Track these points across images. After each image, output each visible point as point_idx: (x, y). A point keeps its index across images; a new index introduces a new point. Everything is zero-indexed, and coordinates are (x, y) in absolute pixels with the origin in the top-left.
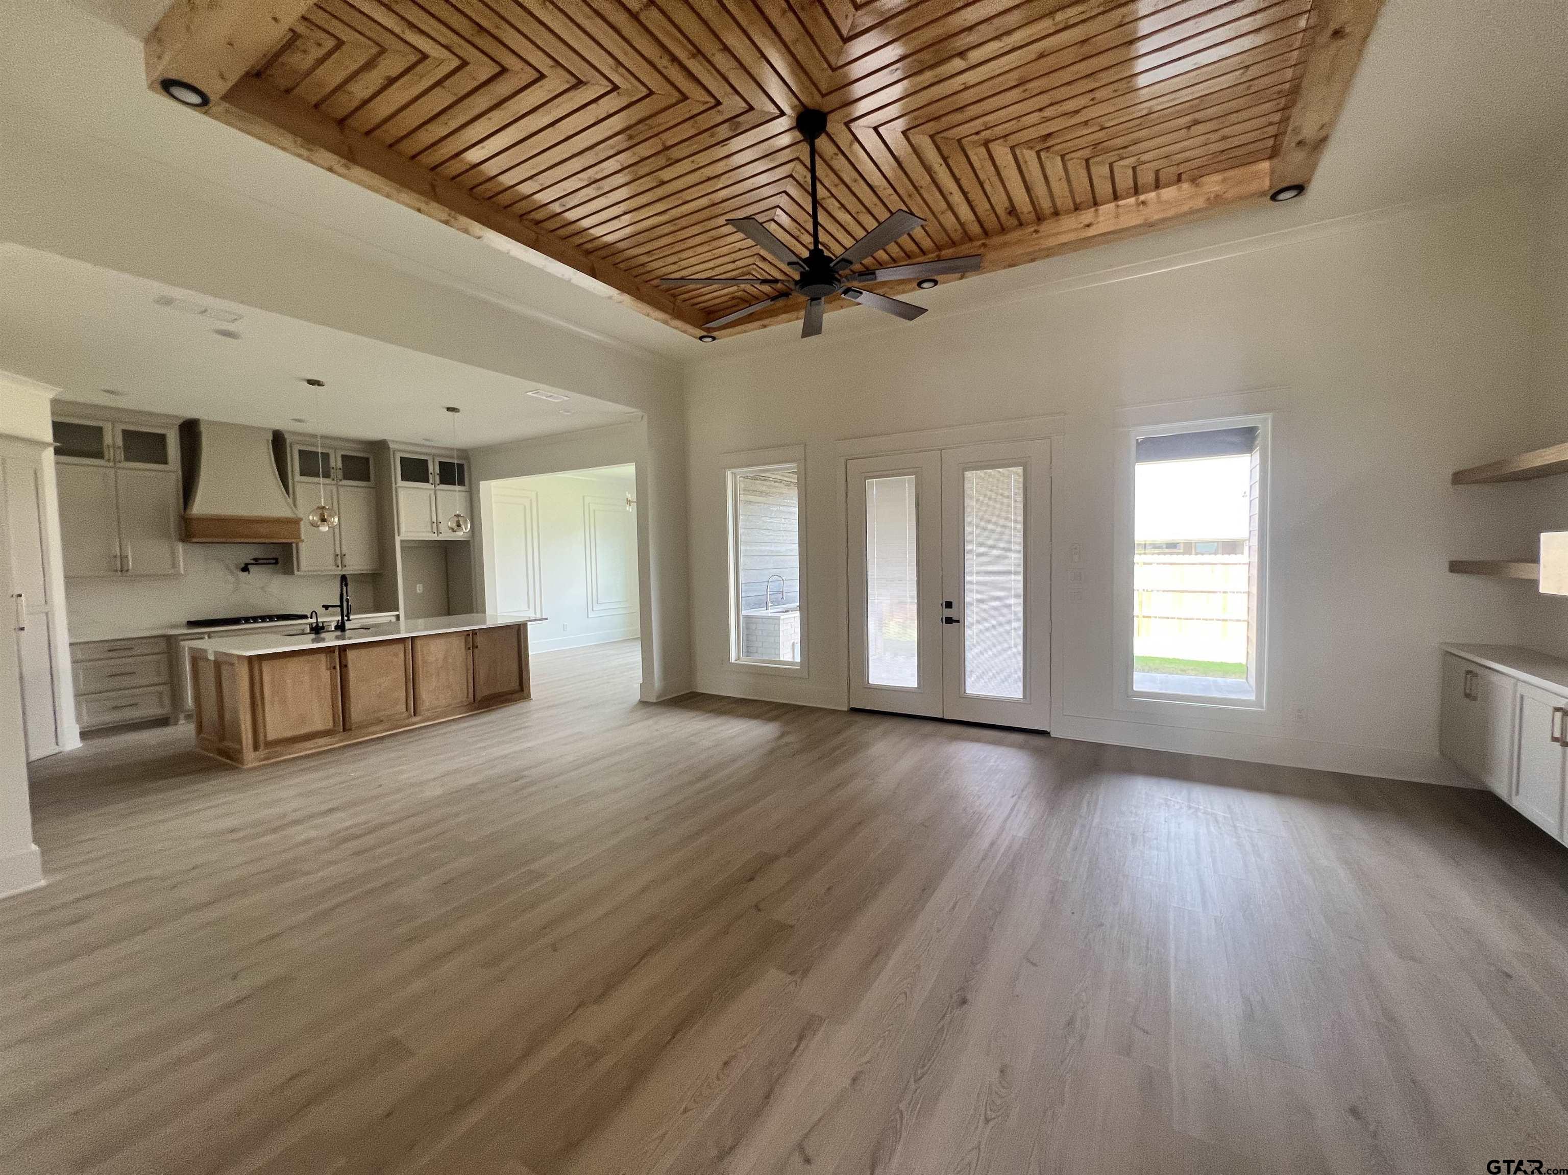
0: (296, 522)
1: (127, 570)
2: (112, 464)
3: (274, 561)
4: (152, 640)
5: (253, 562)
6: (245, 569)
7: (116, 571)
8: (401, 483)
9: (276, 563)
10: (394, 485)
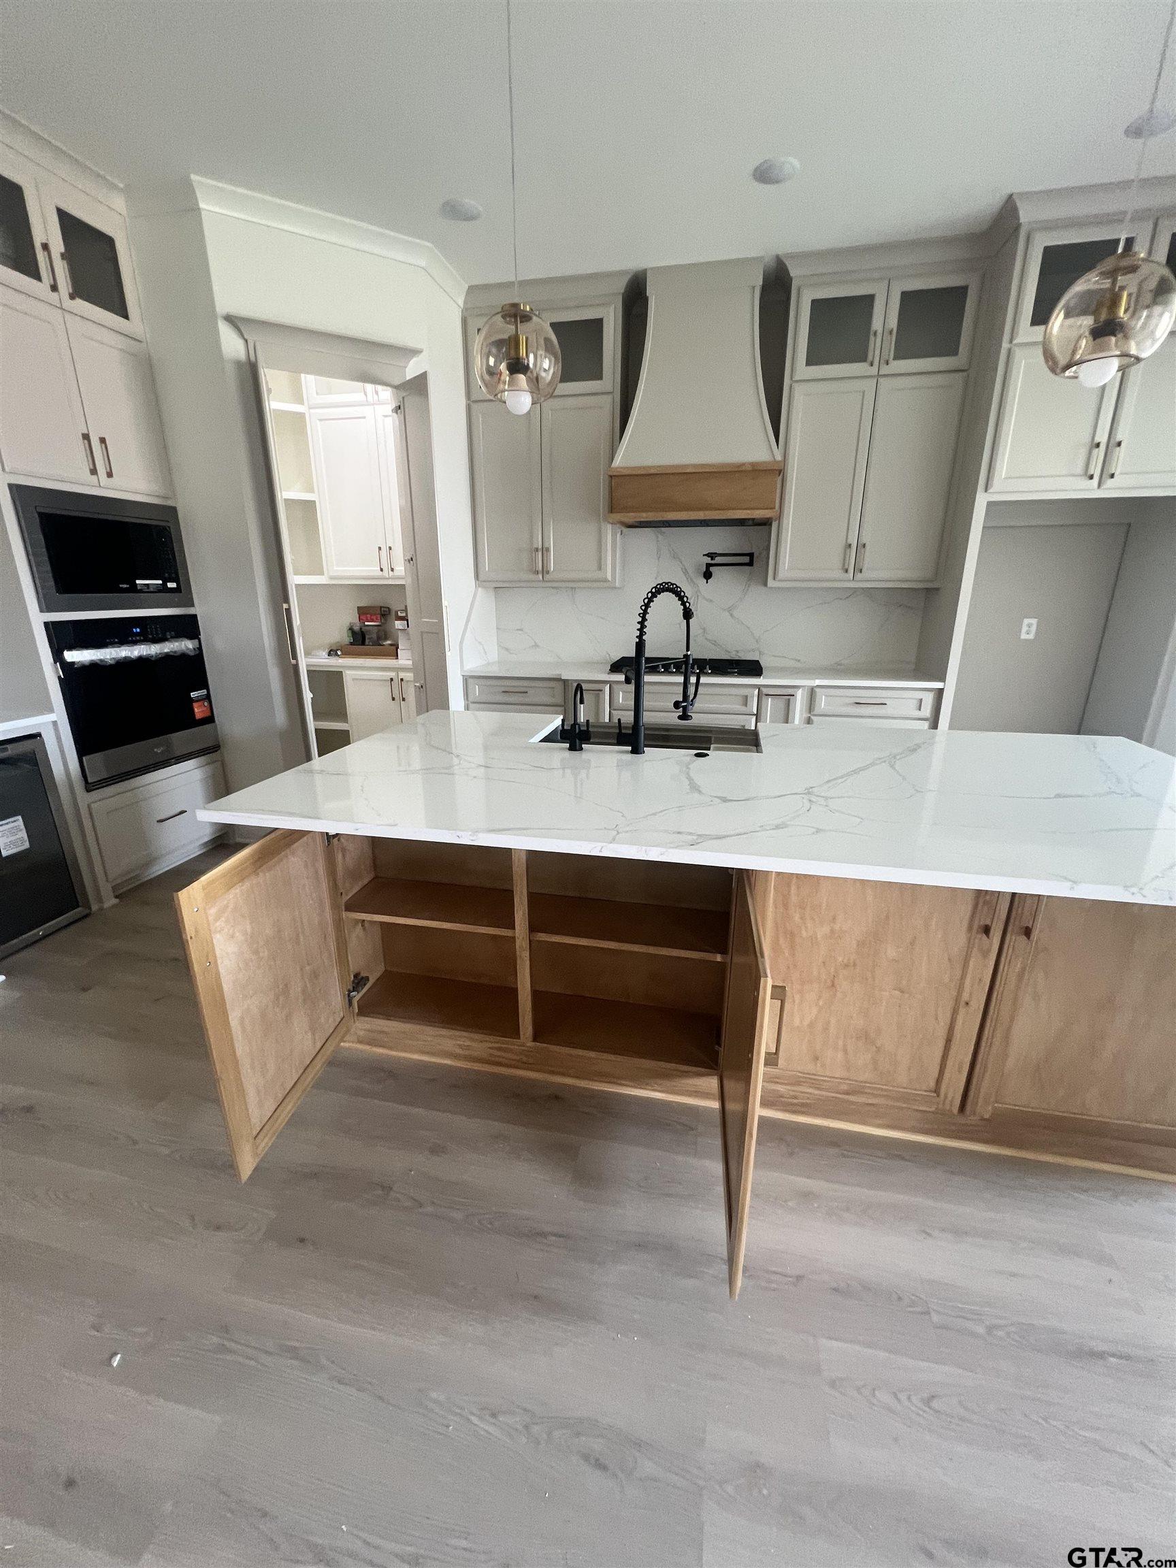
1: (548, 572)
4: (549, 684)
5: (722, 560)
6: (707, 574)
7: (537, 573)
9: (751, 564)
10: (1006, 345)
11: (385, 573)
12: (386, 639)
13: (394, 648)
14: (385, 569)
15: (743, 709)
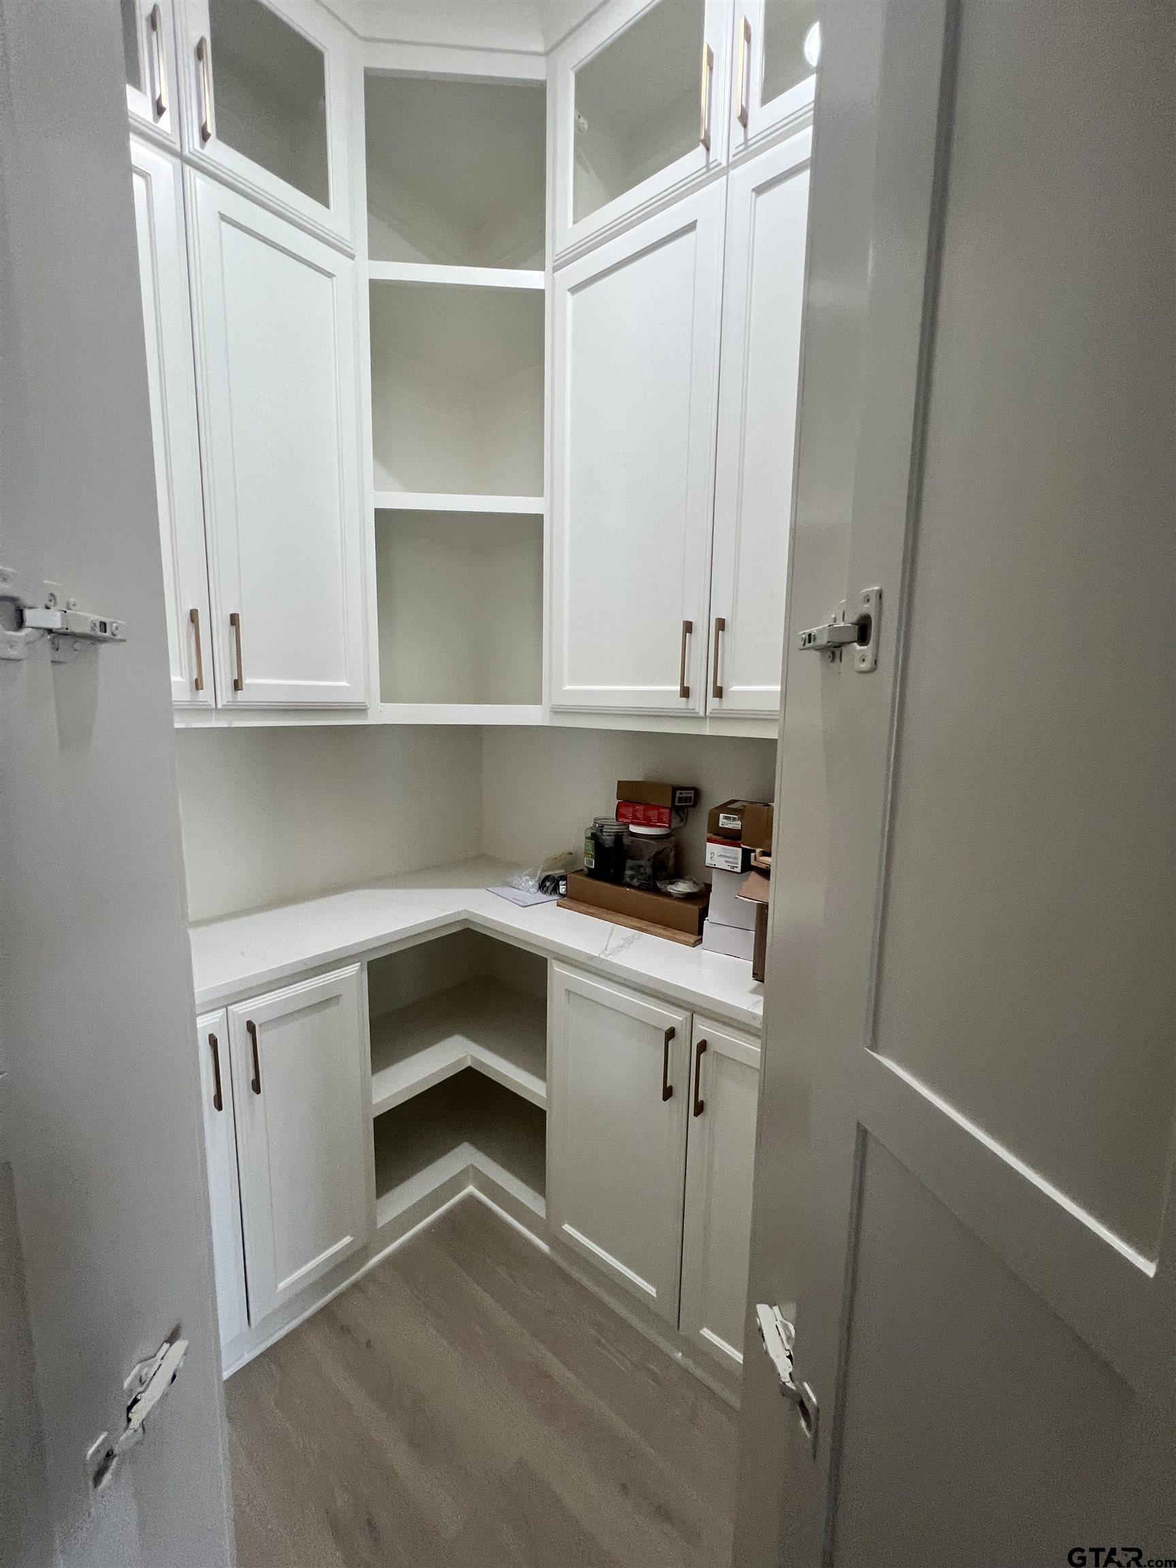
11: (696, 703)
12: (678, 874)
13: (694, 909)
14: (697, 687)
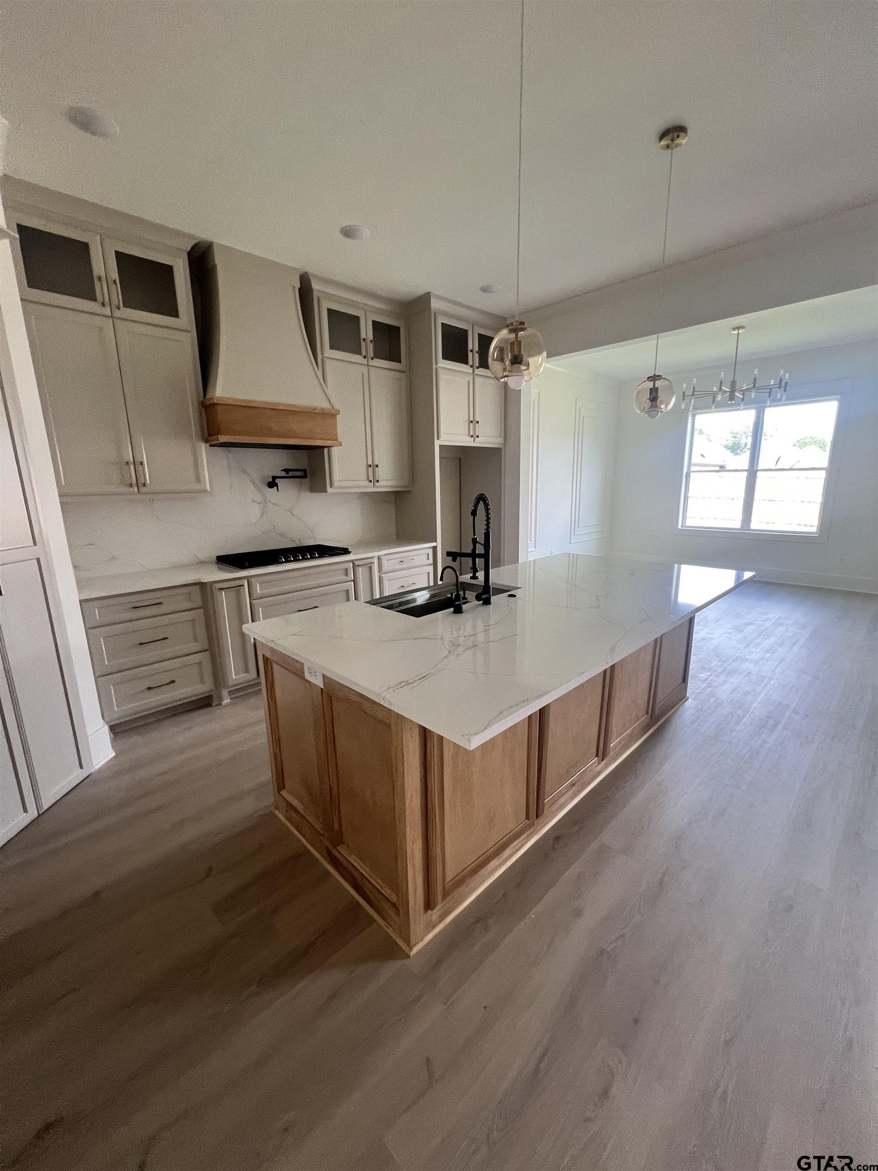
0: (330, 415)
1: (144, 485)
2: (107, 311)
3: (302, 474)
4: (185, 590)
5: (284, 474)
6: (272, 484)
7: (131, 485)
8: (444, 364)
9: (305, 477)
10: (434, 366)
15: (345, 578)
